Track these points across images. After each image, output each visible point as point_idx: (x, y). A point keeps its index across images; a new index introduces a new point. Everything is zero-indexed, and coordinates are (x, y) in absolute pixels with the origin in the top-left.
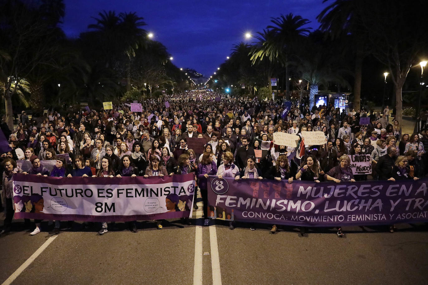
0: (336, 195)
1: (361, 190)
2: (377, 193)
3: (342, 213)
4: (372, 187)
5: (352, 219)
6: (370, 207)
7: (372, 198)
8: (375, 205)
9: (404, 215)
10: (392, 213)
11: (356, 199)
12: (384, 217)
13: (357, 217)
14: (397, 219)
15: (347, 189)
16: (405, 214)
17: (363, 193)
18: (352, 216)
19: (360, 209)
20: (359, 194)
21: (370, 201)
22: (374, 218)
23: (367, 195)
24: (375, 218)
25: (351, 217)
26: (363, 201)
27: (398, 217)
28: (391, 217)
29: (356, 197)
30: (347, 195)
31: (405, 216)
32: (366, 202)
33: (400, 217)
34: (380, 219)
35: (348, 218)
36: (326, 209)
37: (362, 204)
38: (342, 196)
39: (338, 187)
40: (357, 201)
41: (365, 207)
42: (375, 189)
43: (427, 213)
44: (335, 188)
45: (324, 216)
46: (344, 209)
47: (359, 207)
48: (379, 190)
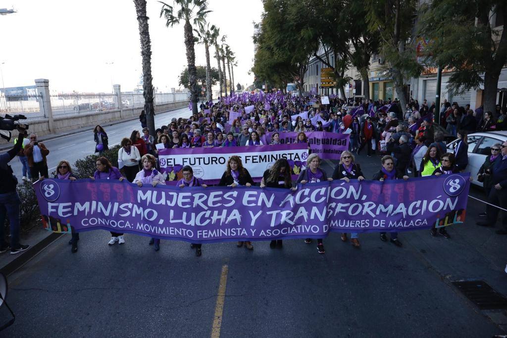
0: (180, 205)
1: (211, 199)
2: (230, 201)
3: (190, 227)
4: (224, 194)
5: (204, 235)
6: (226, 219)
7: (226, 208)
8: (231, 218)
9: (269, 231)
10: (253, 228)
11: (206, 211)
12: (244, 232)
13: (210, 232)
15: (192, 199)
17: (214, 203)
18: (204, 231)
19: (213, 223)
20: (210, 204)
21: (225, 212)
22: (231, 232)
23: (219, 205)
24: (233, 234)
25: (202, 232)
26: (216, 213)
27: (261, 234)
28: (253, 233)
29: (206, 208)
30: (194, 206)
31: (272, 233)
32: (220, 214)
33: (264, 234)
34: (239, 235)
35: (198, 234)
36: (172, 220)
37: (215, 217)
38: (188, 206)
39: (181, 195)
40: (208, 213)
41: (219, 220)
42: (228, 197)
43: (301, 228)
44: (178, 196)
45: (170, 228)
46: (192, 223)
47: (211, 220)
48: (234, 198)
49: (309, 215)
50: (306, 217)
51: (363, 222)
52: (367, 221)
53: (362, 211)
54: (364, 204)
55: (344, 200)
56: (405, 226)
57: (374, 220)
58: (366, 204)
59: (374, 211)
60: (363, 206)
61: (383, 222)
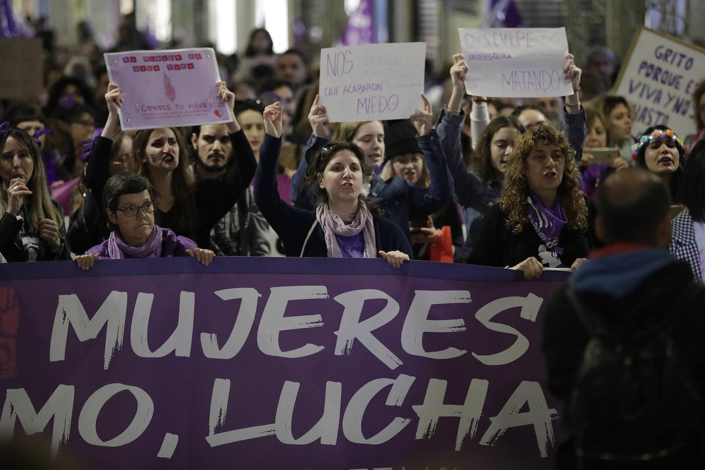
0: (269, 345)
2: (507, 341)
4: (479, 301)
6: (484, 424)
7: (484, 372)
11: (393, 374)
17: (431, 341)
19: (419, 435)
20: (412, 343)
21: (478, 389)
23: (452, 353)
26: (437, 388)
29: (391, 361)
30: (338, 351)
32: (455, 395)
36: (218, 430)
37: (434, 408)
38: (310, 349)
39: (281, 295)
40: (403, 385)
41: (448, 425)
42: (495, 319)
44: (261, 305)
46: (324, 432)
47: (415, 419)
48: (523, 326)
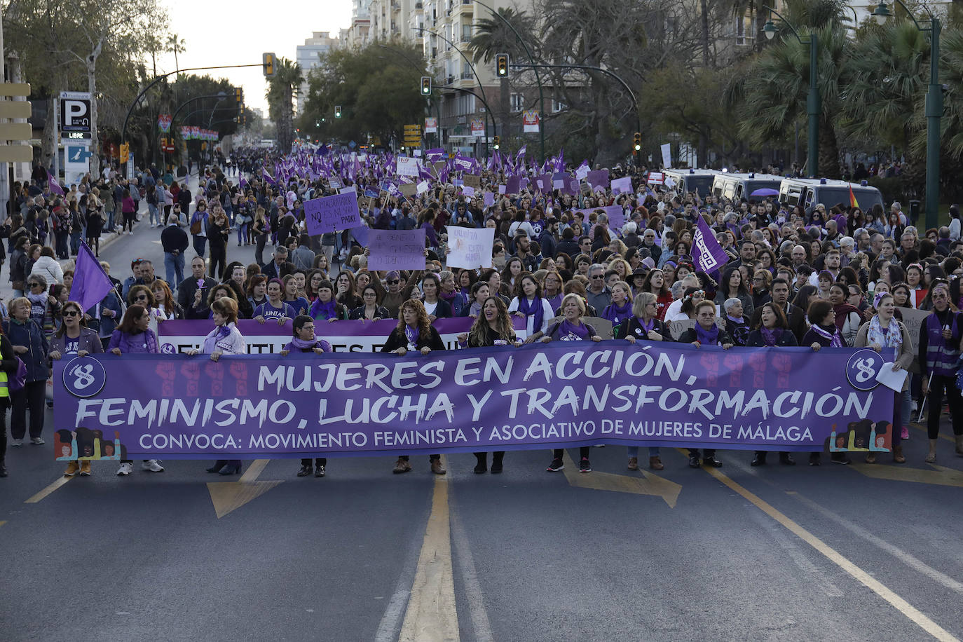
0: (341, 386)
1: (398, 374)
2: (433, 379)
3: (361, 427)
4: (420, 366)
5: (386, 441)
6: (426, 412)
8: (435, 409)
9: (506, 429)
10: (477, 425)
11: (390, 395)
12: (461, 435)
13: (397, 436)
14: (491, 439)
15: (364, 373)
16: (509, 427)
17: (403, 382)
18: (386, 433)
19: (402, 419)
20: (396, 383)
22: (436, 437)
23: (412, 385)
24: (441, 439)
25: (383, 435)
26: (407, 399)
27: (493, 435)
28: (478, 434)
29: (389, 391)
30: (368, 387)
31: (512, 433)
32: (415, 402)
33: (498, 435)
34: (451, 441)
35: (376, 438)
36: (323, 418)
37: (406, 407)
38: (356, 387)
39: (344, 367)
40: (394, 399)
41: (412, 414)
42: (428, 371)
43: (566, 428)
44: (337, 370)
45: (320, 435)
46: (364, 418)
47: (400, 413)
48: (438, 373)
49: (581, 403)
50: (575, 407)
51: (688, 426)
52: (698, 426)
53: (687, 406)
54: (691, 392)
55: (649, 379)
56: (768, 438)
57: (712, 426)
58: (697, 393)
59: (711, 407)
60: (690, 397)
61: (728, 429)
